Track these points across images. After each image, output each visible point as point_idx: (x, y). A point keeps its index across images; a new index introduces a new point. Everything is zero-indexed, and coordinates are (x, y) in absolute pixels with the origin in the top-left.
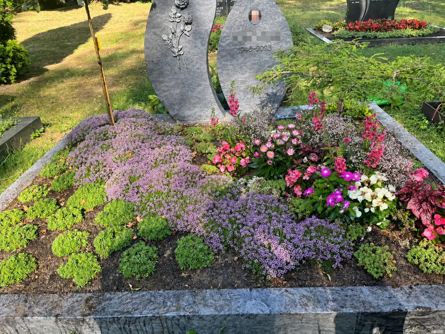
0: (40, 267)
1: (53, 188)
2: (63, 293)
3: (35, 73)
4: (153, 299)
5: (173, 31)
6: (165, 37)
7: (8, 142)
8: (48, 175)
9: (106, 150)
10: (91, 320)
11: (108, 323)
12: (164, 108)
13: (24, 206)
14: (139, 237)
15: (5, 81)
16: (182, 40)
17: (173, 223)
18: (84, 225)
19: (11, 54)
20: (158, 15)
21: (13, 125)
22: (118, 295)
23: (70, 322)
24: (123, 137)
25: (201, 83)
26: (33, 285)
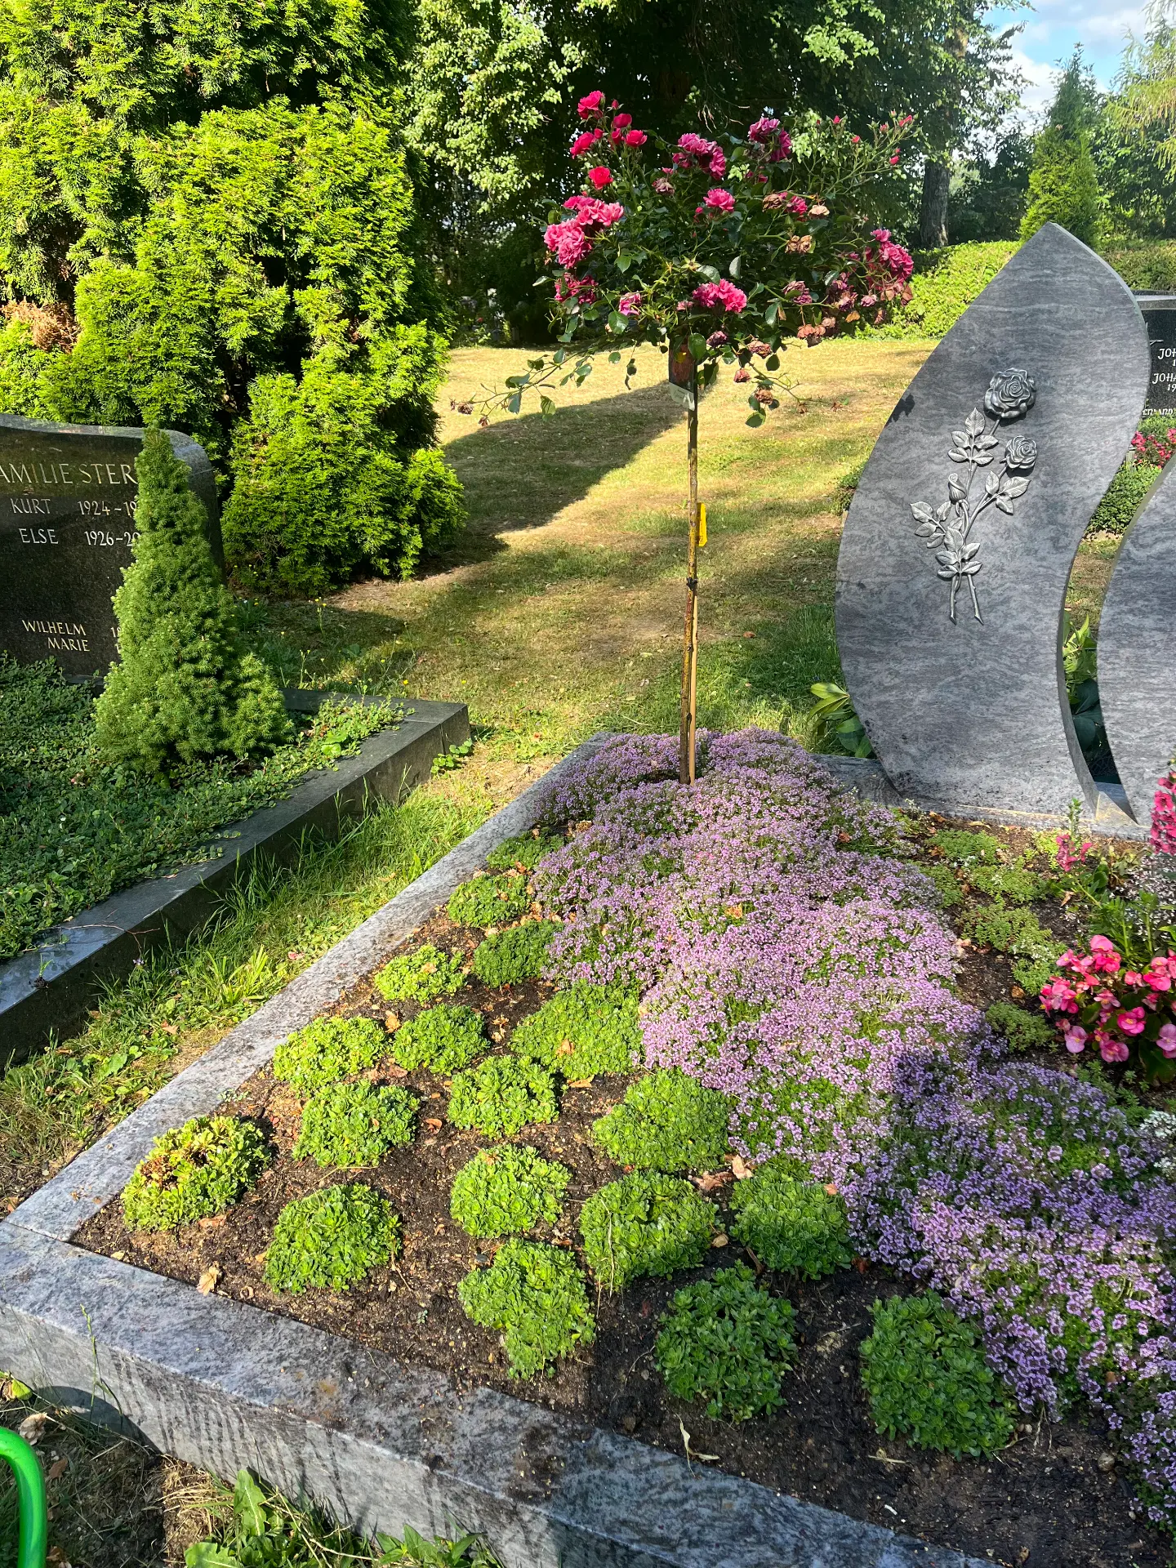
0: (406, 1253)
1: (479, 968)
2: (462, 1377)
3: (471, 551)
4: (757, 1521)
5: (956, 492)
6: (921, 510)
7: (370, 775)
8: (471, 919)
9: (660, 877)
10: (537, 1518)
11: (592, 1554)
12: (860, 734)
13: (388, 1013)
14: (733, 1242)
15: (386, 572)
16: (983, 527)
17: (865, 1224)
18: (557, 1138)
19: (417, 494)
20: (912, 435)
21: (392, 723)
22: (638, 1454)
23: (469, 1499)
24: (719, 839)
25: (1025, 677)
26: (377, 1312)
